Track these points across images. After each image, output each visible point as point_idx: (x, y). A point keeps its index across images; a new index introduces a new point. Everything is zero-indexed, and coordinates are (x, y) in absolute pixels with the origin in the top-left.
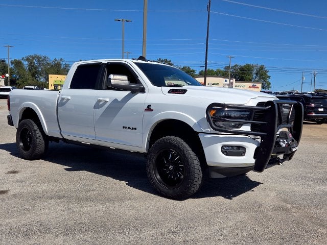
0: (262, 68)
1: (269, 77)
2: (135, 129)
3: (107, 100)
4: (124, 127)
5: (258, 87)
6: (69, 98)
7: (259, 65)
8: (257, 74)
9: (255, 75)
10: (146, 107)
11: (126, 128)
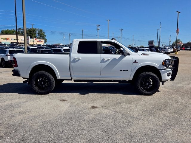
0: (41, 30)
1: (45, 36)
2: (128, 71)
3: (110, 59)
4: (120, 70)
5: (42, 42)
6: (81, 58)
7: (40, 29)
8: (38, 34)
9: (37, 35)
10: (134, 61)
11: (122, 70)
